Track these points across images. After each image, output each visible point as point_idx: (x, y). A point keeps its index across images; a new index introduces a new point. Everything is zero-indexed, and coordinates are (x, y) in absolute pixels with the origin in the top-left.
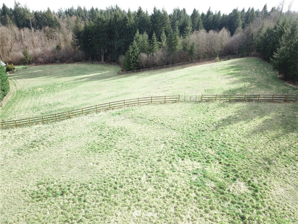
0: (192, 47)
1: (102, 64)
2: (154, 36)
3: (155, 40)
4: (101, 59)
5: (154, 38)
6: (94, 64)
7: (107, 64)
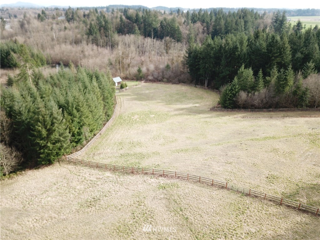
0: (304, 93)
1: (205, 89)
2: (261, 74)
3: (261, 78)
4: (205, 83)
5: (260, 75)
6: (197, 87)
7: (209, 91)
